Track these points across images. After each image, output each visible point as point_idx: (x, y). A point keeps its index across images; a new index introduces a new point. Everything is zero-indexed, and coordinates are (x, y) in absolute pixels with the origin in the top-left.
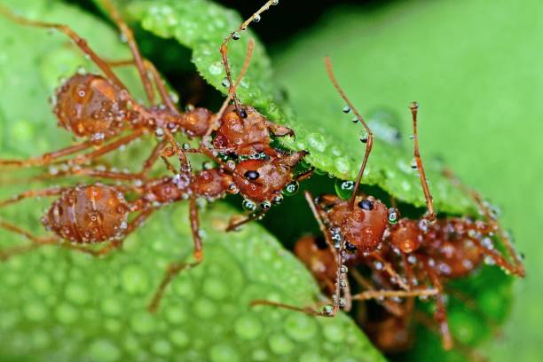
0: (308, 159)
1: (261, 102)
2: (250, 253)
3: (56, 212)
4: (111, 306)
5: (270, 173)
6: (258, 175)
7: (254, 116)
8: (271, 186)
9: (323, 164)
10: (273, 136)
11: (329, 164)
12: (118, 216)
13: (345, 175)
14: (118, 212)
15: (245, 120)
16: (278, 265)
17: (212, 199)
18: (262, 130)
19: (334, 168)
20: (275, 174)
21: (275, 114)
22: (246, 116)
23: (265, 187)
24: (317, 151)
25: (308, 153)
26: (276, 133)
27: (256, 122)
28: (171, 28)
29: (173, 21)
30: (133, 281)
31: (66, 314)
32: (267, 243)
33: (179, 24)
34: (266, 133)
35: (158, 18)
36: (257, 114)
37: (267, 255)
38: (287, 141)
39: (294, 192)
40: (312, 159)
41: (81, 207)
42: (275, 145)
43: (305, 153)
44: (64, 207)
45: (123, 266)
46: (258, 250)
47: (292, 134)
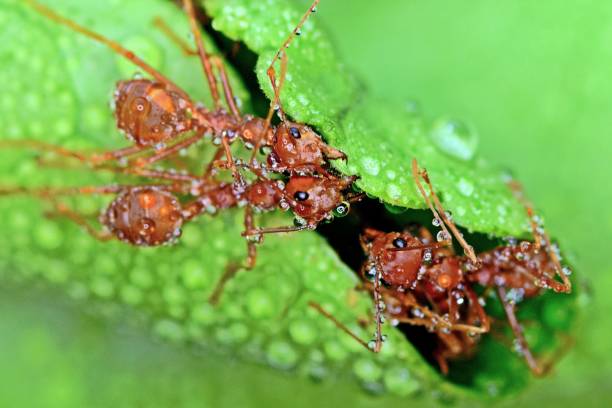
0: (358, 183)
1: (317, 121)
2: (307, 262)
3: (112, 215)
4: (173, 295)
5: (320, 194)
6: (307, 196)
7: (309, 137)
8: (320, 207)
9: (374, 189)
10: (325, 158)
11: (380, 189)
12: (170, 224)
13: (396, 201)
14: (170, 219)
15: (298, 141)
16: (333, 276)
17: (266, 211)
18: (315, 151)
19: (385, 193)
20: (324, 197)
21: (330, 134)
22: (299, 137)
23: (314, 208)
24: (369, 176)
25: (359, 178)
26: (329, 156)
27: (310, 142)
28: (241, 32)
29: (243, 25)
30: (194, 274)
31: (131, 295)
32: (325, 254)
33: (249, 28)
34: (318, 154)
35: (230, 19)
36: (313, 134)
37: (323, 266)
38: (339, 164)
39: (344, 213)
40: (363, 184)
41: (134, 214)
42: (327, 166)
43: (356, 177)
44: (119, 211)
45: (185, 259)
46: (315, 259)
47: (344, 157)
